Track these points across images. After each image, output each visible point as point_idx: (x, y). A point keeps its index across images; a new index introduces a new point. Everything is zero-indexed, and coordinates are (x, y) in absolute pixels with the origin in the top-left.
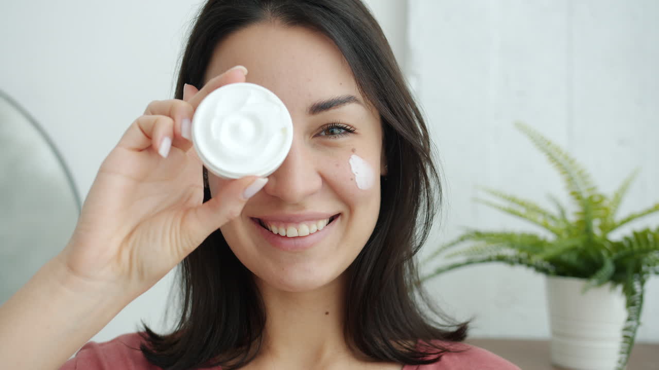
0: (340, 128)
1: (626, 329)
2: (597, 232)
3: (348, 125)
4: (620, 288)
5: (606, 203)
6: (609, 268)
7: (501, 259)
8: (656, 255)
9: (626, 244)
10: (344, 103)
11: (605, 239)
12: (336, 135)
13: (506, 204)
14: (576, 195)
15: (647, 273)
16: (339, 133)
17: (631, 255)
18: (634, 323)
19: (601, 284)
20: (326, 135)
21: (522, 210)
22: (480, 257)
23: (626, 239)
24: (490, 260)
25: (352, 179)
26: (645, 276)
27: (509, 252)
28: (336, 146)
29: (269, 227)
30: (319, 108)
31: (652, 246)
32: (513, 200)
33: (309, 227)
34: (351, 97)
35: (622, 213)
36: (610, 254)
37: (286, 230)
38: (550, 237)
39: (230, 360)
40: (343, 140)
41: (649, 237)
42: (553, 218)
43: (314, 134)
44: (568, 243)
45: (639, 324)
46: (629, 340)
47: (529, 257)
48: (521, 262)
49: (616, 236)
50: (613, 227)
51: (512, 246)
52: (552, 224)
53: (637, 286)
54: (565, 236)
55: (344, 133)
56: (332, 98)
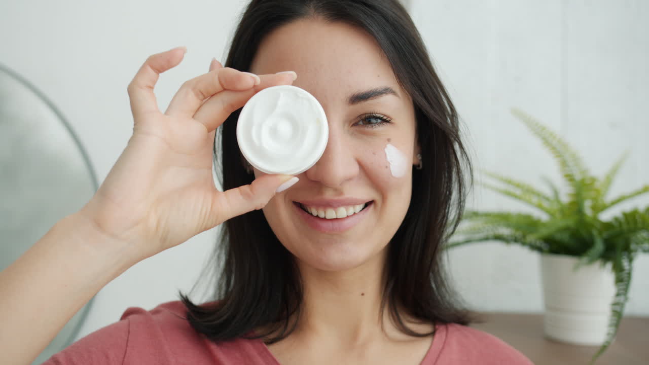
0: (376, 118)
1: (615, 304)
2: (588, 212)
3: (385, 116)
4: (609, 266)
5: (597, 185)
6: (599, 246)
7: (498, 238)
8: (643, 234)
9: (616, 224)
10: (382, 94)
11: (595, 219)
12: (373, 125)
13: (503, 186)
14: (570, 178)
15: (636, 251)
16: (376, 123)
17: (620, 234)
18: (621, 299)
19: (591, 261)
20: (364, 124)
21: (518, 192)
22: (477, 236)
23: (616, 219)
24: (487, 239)
25: (387, 167)
26: (633, 254)
27: (505, 231)
28: (373, 135)
29: (309, 211)
30: (358, 98)
31: (640, 225)
32: (509, 182)
33: (347, 210)
34: (387, 89)
35: (612, 194)
36: (600, 233)
37: (325, 213)
38: (544, 217)
39: (269, 334)
40: (380, 129)
41: (637, 217)
42: (547, 199)
43: (352, 123)
44: (561, 223)
45: (626, 299)
46: (618, 315)
47: (524, 236)
48: (515, 240)
49: (606, 216)
50: (604, 208)
51: (508, 226)
52: (545, 204)
53: (625, 263)
54: (558, 216)
55: (380, 123)
56: (371, 89)
